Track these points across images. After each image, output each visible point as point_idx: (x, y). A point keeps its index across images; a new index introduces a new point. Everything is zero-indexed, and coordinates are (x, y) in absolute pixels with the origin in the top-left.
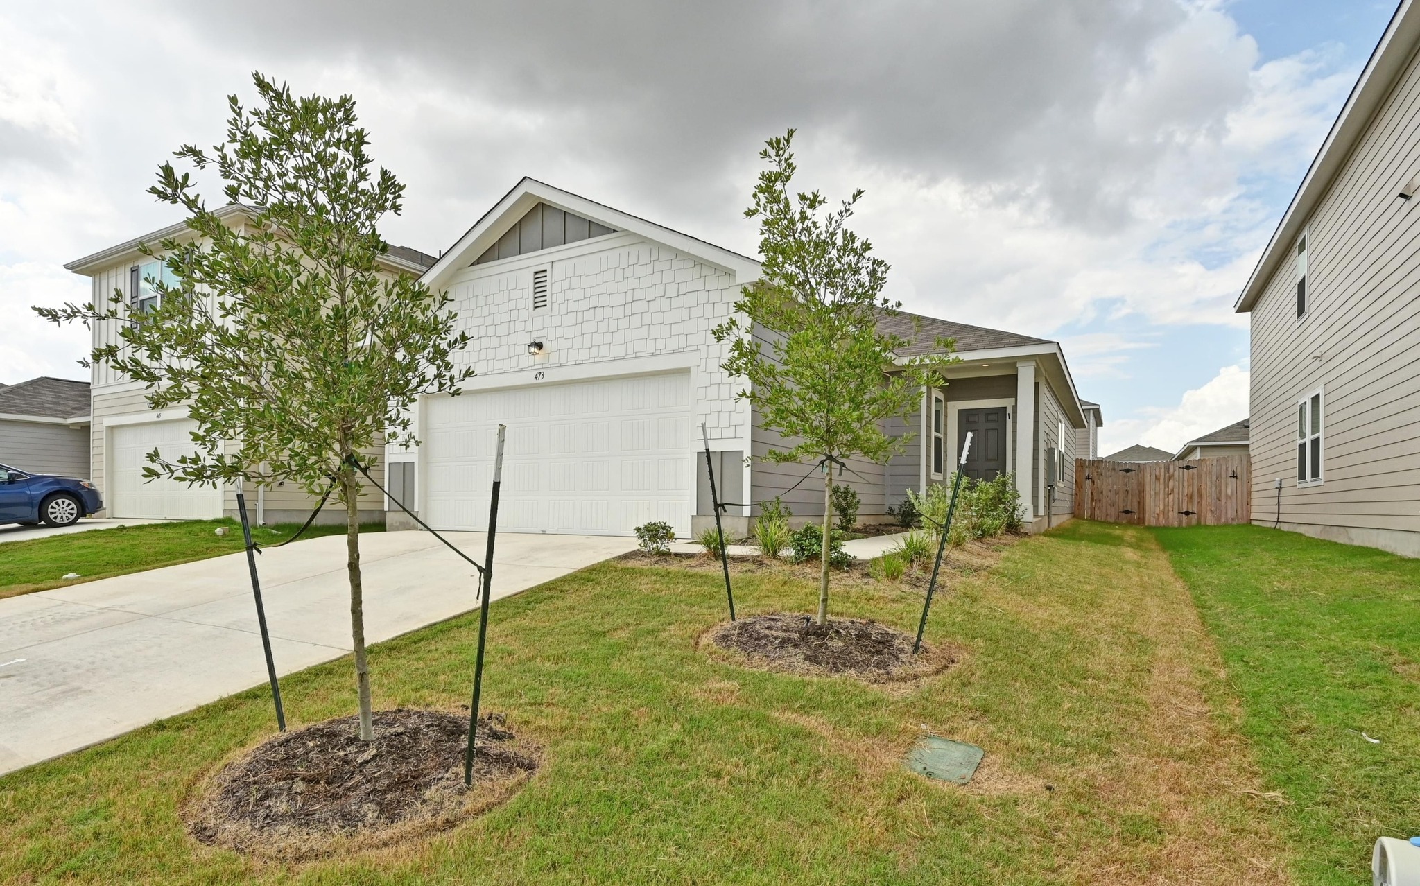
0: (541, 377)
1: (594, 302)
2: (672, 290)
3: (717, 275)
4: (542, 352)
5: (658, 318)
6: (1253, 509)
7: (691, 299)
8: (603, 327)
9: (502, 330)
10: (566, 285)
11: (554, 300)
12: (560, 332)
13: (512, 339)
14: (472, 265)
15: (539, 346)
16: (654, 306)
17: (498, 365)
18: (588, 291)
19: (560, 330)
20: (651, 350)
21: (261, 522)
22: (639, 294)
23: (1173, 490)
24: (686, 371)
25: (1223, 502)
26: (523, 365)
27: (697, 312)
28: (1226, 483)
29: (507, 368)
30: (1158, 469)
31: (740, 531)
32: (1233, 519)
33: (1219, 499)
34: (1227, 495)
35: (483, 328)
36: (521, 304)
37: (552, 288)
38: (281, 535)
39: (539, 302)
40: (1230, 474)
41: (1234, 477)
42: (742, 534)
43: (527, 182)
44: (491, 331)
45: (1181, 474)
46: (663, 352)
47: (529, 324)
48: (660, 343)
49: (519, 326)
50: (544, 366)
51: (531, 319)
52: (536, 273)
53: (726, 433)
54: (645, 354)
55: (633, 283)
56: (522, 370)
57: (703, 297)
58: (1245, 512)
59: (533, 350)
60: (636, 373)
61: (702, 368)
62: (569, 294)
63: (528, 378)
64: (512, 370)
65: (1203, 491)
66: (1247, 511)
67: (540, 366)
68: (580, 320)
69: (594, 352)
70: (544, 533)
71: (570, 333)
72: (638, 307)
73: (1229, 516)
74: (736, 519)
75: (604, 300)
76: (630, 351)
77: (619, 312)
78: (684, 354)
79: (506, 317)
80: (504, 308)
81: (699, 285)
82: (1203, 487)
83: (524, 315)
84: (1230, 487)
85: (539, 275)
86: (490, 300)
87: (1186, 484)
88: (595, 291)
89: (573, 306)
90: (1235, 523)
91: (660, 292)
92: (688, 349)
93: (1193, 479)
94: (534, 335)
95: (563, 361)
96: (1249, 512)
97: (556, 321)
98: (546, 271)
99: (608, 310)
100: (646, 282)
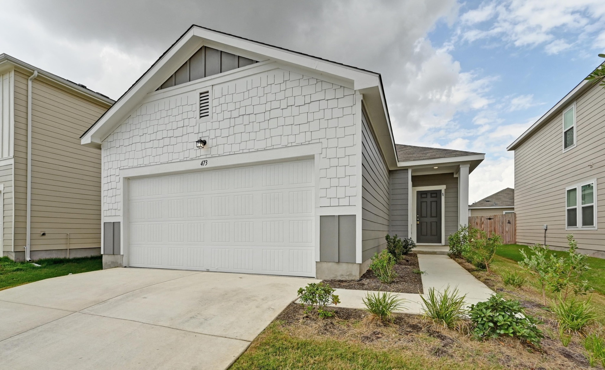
0: (205, 163)
1: (242, 112)
2: (300, 101)
3: (334, 88)
4: (205, 147)
5: (289, 121)
6: (517, 237)
7: (314, 107)
8: (249, 128)
9: (178, 133)
10: (222, 100)
11: (214, 111)
12: (218, 132)
13: (185, 138)
14: (158, 90)
15: (204, 143)
16: (287, 112)
17: (175, 156)
18: (238, 104)
19: (218, 131)
20: (284, 143)
21: (28, 259)
22: (275, 104)
23: (483, 229)
24: (311, 158)
25: (505, 234)
26: (193, 155)
27: (320, 115)
28: (506, 226)
29: (182, 158)
30: (477, 219)
31: (354, 274)
32: (509, 242)
33: (503, 233)
34: (506, 231)
35: (165, 132)
36: (191, 115)
37: (212, 103)
38: (40, 268)
39: (204, 112)
40: (507, 222)
41: (509, 223)
42: (355, 276)
43: (195, 28)
44: (170, 134)
45: (487, 222)
46: (293, 144)
47: (196, 128)
48: (292, 139)
49: (190, 130)
50: (207, 156)
51: (198, 125)
52: (201, 94)
53: (343, 202)
54: (280, 146)
55: (271, 97)
56: (192, 160)
57: (323, 104)
58: (513, 239)
59: (199, 145)
60: (273, 160)
61: (323, 155)
62: (224, 107)
63: (196, 165)
64: (185, 159)
65: (496, 229)
66: (515, 238)
67: (205, 157)
68: (232, 125)
69: (243, 146)
70: (208, 271)
71: (225, 133)
72: (274, 113)
73: (507, 240)
74: (350, 265)
75: (249, 110)
76: (269, 144)
77: (260, 118)
78: (309, 146)
79: (181, 124)
80: (179, 118)
81: (320, 96)
82: (496, 227)
83: (193, 122)
84: (507, 228)
85: (204, 96)
86: (170, 113)
87: (489, 226)
88: (243, 104)
89: (227, 115)
90: (509, 244)
91: (291, 102)
92: (313, 142)
93: (492, 224)
94: (200, 135)
95: (221, 152)
96: (515, 239)
97: (216, 126)
98: (208, 92)
99: (252, 116)
100: (281, 96)
